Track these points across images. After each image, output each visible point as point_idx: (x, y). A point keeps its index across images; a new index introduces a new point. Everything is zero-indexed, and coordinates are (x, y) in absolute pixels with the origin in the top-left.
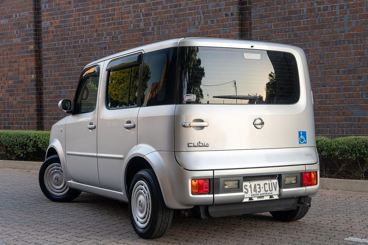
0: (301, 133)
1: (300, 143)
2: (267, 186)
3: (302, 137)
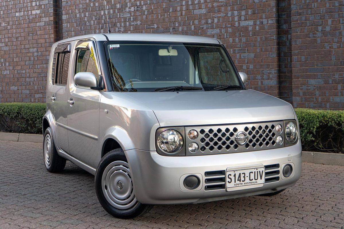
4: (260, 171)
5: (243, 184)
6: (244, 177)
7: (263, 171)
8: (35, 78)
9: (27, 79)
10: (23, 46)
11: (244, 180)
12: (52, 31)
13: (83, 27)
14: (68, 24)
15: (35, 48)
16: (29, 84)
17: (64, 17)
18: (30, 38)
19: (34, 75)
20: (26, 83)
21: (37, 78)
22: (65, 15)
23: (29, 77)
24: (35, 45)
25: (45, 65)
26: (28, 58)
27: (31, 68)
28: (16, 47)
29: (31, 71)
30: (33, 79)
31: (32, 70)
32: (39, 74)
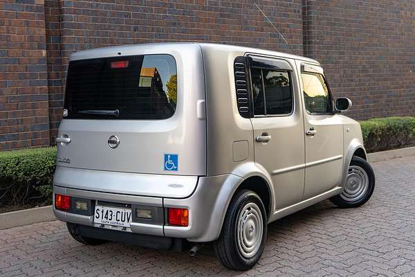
0: (169, 156)
1: (165, 169)
2: (119, 215)
3: (170, 162)
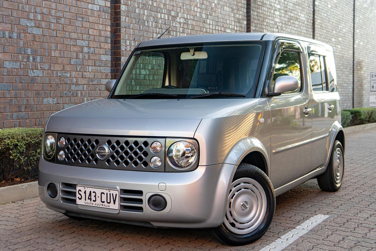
4: (113, 194)
5: (94, 204)
6: (95, 196)
7: (116, 194)
8: (85, 86)
9: (73, 87)
10: (67, 33)
11: (95, 200)
12: (109, 22)
13: (142, 27)
14: (127, 18)
15: (86, 41)
16: (75, 94)
17: (123, 8)
18: (78, 24)
19: (84, 81)
20: (71, 93)
21: (87, 86)
22: (123, 5)
23: (77, 84)
24: (85, 36)
25: (99, 68)
26: (75, 54)
27: (78, 70)
28: (55, 33)
29: (79, 74)
30: (81, 86)
31: (81, 73)
32: (90, 80)
